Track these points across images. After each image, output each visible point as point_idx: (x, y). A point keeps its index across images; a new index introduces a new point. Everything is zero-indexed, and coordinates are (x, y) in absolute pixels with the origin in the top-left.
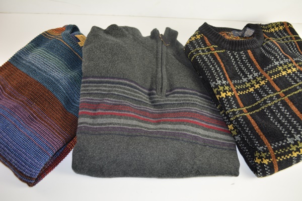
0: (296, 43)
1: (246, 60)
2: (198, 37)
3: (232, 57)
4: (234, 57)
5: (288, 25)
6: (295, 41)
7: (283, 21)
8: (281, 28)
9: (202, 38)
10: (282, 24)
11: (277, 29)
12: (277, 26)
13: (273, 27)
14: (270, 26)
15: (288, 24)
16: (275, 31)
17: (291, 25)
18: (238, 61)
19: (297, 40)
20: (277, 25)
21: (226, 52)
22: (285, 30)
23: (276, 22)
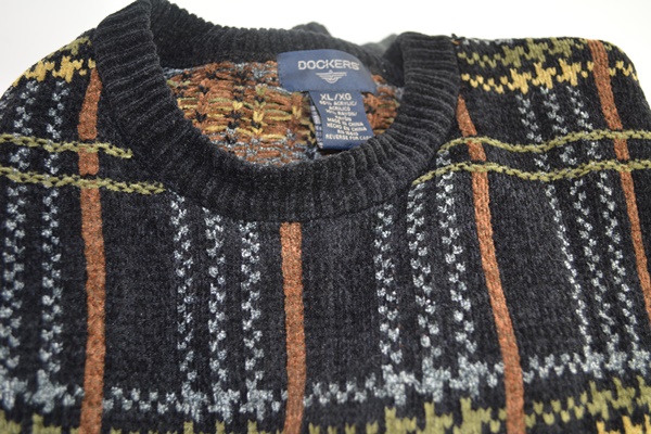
0: (628, 188)
1: (253, 268)
2: (68, 69)
3: (184, 230)
4: (197, 231)
5: (612, 64)
6: (624, 171)
7: (589, 33)
8: (571, 73)
9: (79, 83)
10: (581, 52)
11: (545, 77)
12: (551, 61)
13: (527, 67)
14: (514, 57)
15: (615, 55)
16: (534, 89)
17: (627, 63)
18: (212, 261)
19: (638, 165)
20: (552, 52)
21: (164, 199)
22: (587, 86)
23: (552, 34)
